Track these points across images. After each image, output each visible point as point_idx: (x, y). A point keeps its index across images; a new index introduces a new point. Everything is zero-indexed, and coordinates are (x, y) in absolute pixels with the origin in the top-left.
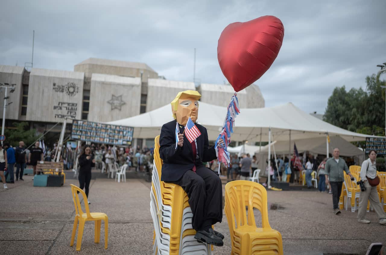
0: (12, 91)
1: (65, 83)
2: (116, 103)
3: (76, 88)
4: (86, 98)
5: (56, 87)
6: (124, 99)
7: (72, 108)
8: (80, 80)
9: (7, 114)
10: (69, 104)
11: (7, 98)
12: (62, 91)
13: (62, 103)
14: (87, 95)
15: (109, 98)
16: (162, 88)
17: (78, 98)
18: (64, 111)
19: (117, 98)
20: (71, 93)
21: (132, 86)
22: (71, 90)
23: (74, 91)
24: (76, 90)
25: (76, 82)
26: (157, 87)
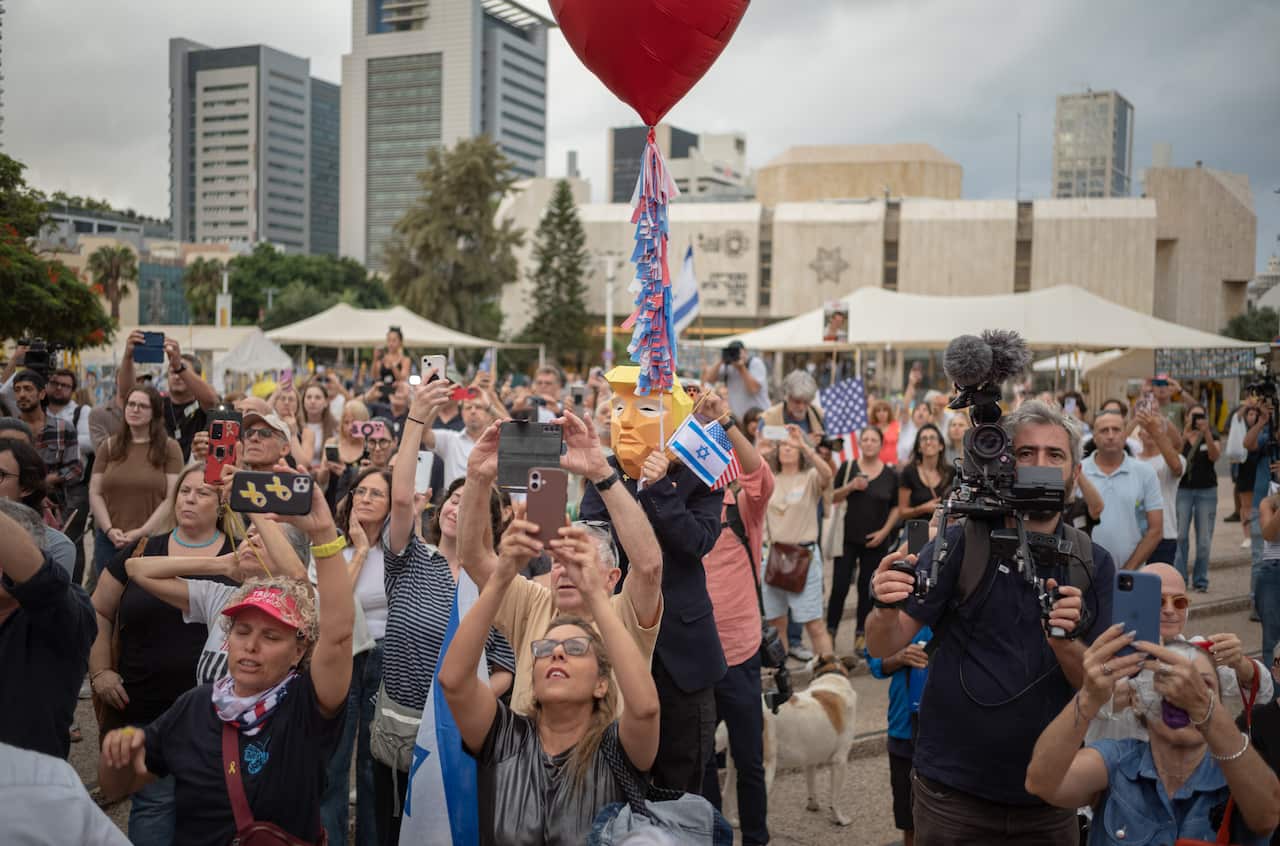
0: (620, 265)
1: (721, 233)
2: (828, 265)
3: (744, 241)
4: (765, 257)
5: (704, 241)
6: (844, 256)
7: (737, 282)
8: (750, 223)
9: (616, 304)
10: (731, 276)
11: (612, 280)
12: (717, 249)
13: (718, 275)
14: (766, 251)
15: (812, 255)
16: (931, 222)
17: (749, 263)
18: (722, 293)
19: (829, 255)
20: (734, 253)
21: (863, 225)
22: (735, 245)
23: (740, 247)
24: (744, 245)
25: (742, 228)
26: (922, 223)
